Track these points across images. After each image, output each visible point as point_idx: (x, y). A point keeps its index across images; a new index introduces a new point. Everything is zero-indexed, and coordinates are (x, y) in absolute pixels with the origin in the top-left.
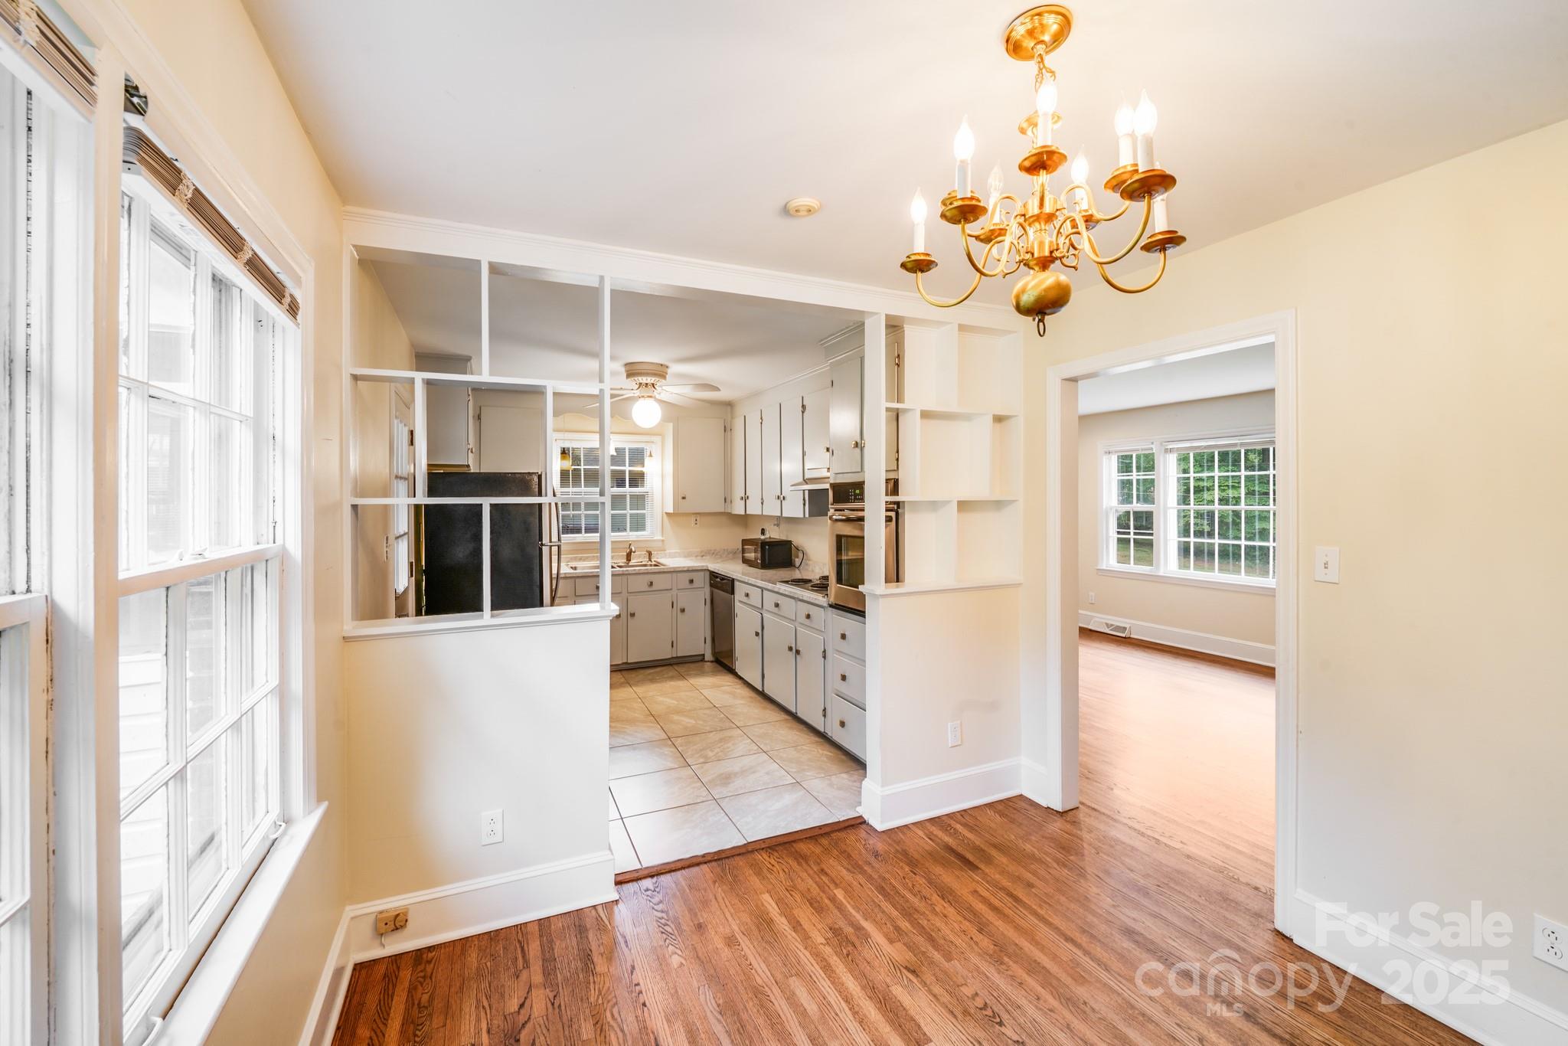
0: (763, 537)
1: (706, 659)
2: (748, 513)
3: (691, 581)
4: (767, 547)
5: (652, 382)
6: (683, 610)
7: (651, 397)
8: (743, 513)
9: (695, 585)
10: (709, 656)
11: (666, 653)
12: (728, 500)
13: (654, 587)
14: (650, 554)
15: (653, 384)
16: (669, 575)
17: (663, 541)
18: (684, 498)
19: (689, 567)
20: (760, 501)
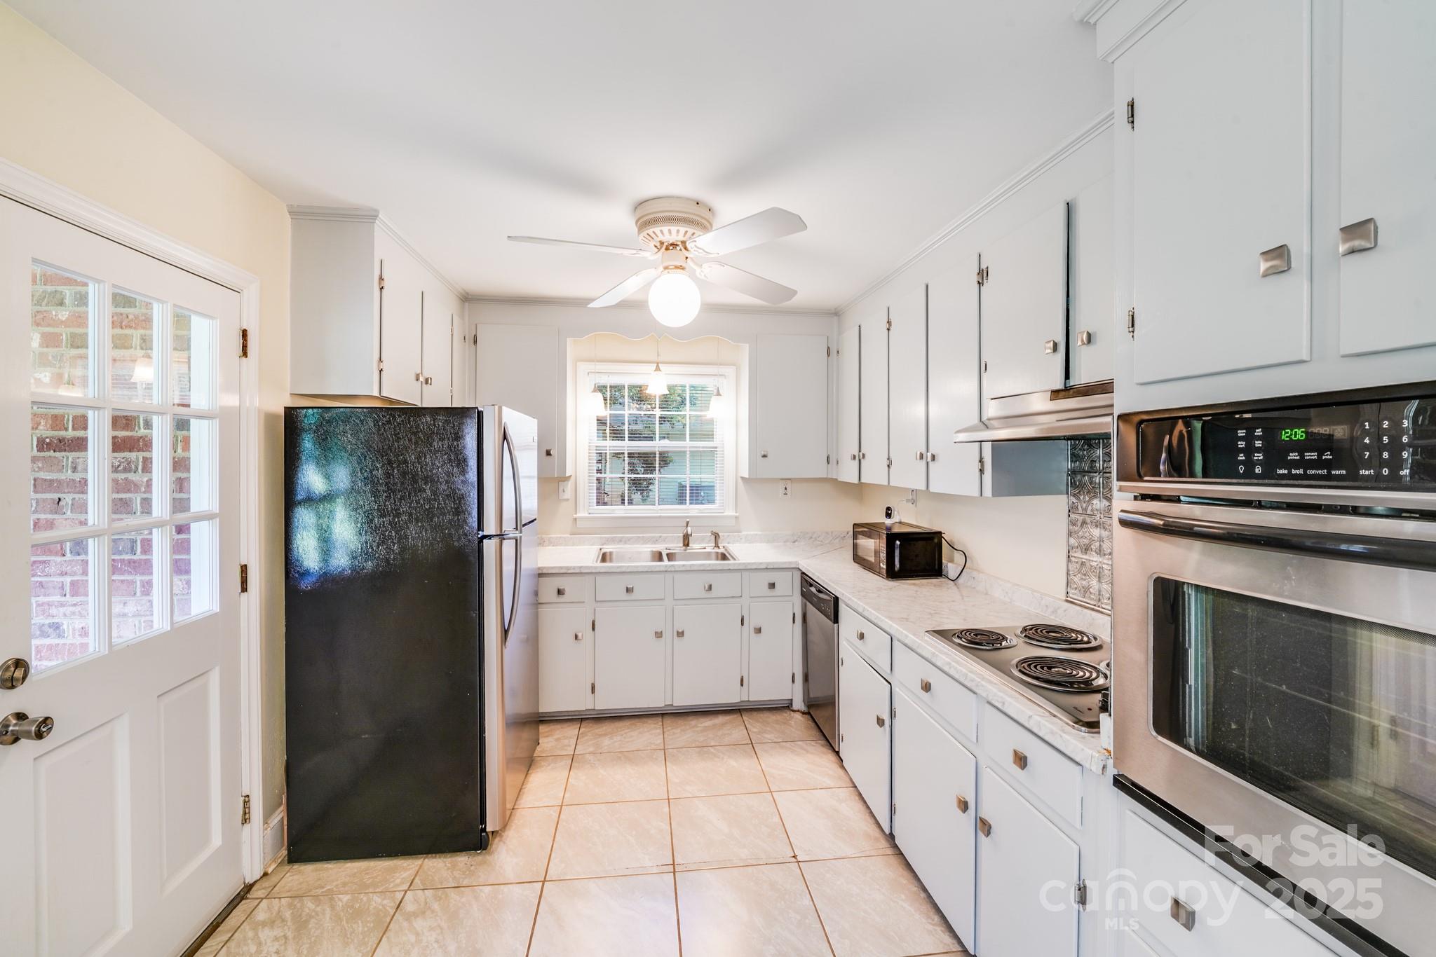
0: (888, 522)
1: (795, 707)
2: (863, 480)
3: (772, 586)
4: (898, 542)
5: (681, 238)
6: (758, 631)
7: (681, 268)
8: (856, 481)
9: (779, 590)
10: (799, 704)
11: (732, 696)
12: (832, 460)
13: (714, 593)
14: (716, 536)
15: (683, 243)
16: (738, 575)
17: (736, 517)
18: (764, 456)
19: (768, 564)
20: (886, 462)
